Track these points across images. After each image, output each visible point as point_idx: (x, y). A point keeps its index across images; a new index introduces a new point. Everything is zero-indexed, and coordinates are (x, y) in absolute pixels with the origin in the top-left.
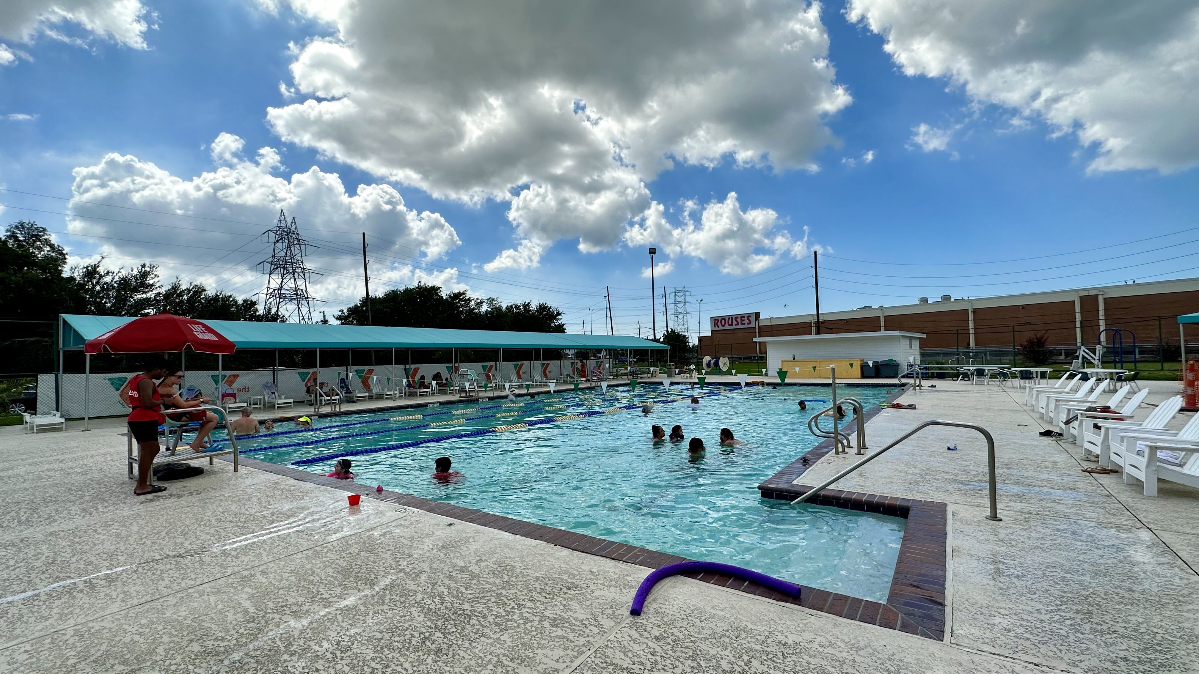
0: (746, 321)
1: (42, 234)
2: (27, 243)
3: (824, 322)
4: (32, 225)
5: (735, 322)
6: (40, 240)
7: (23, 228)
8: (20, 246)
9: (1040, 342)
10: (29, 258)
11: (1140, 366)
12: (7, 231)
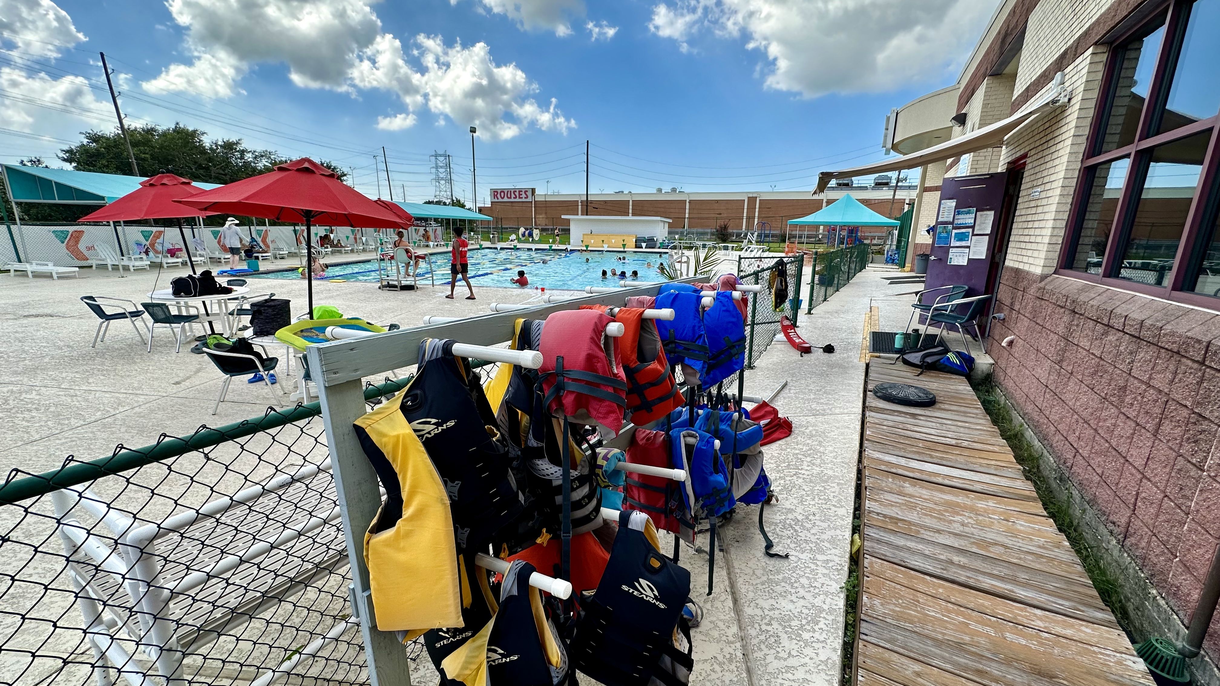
0: (524, 196)
3: (592, 202)
5: (513, 196)
9: (725, 228)
11: (771, 245)
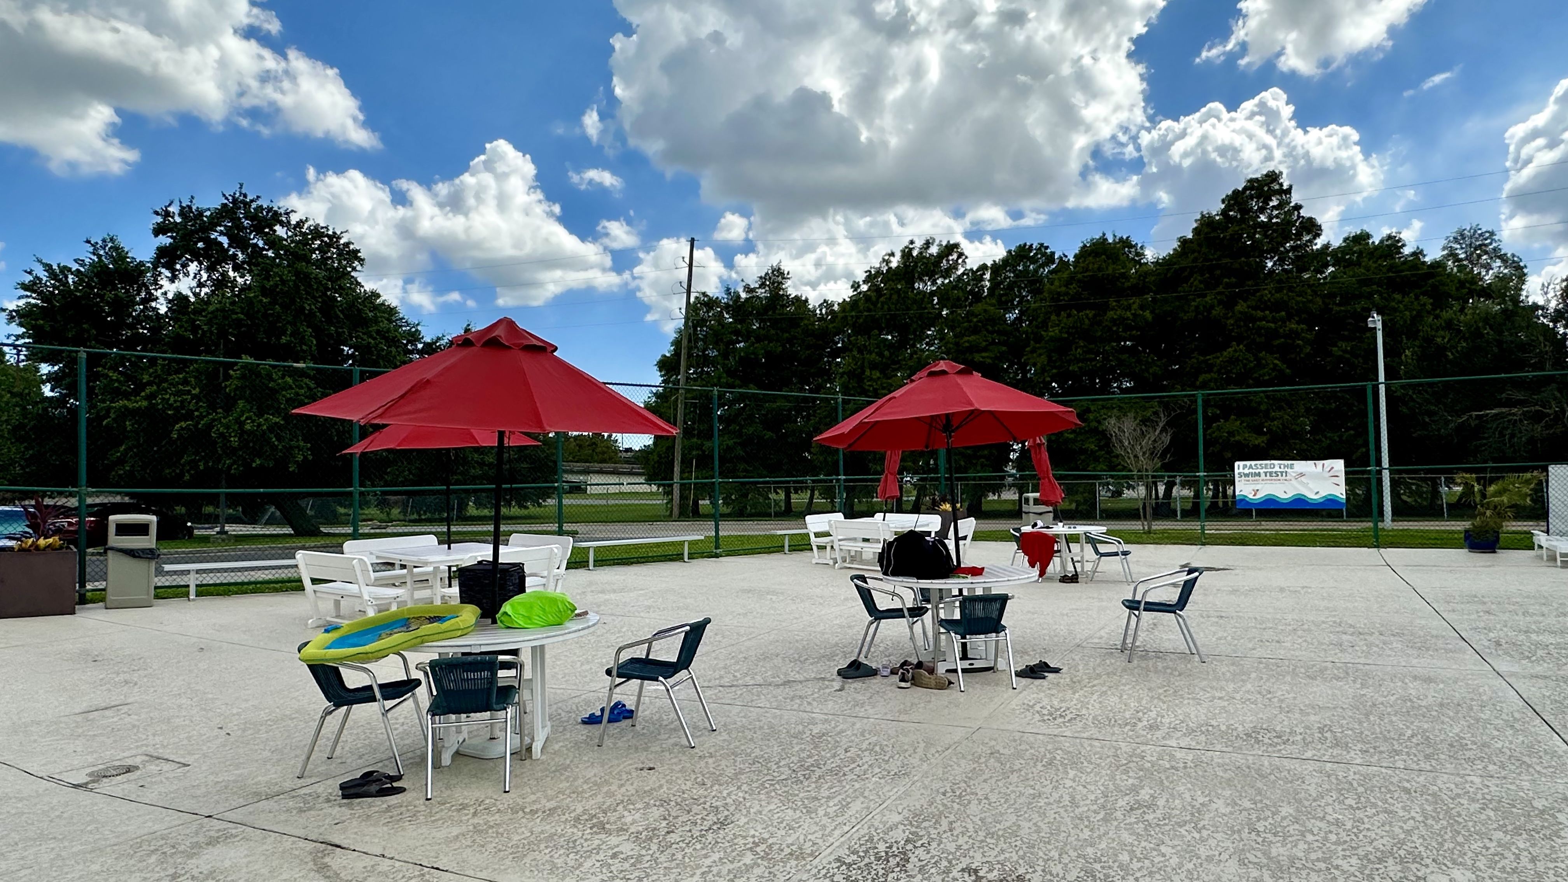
1: (1488, 241)
2: (1471, 262)
4: (1475, 231)
6: (1486, 253)
7: (1464, 239)
8: (1461, 268)
10: (1476, 283)
12: (1444, 249)
